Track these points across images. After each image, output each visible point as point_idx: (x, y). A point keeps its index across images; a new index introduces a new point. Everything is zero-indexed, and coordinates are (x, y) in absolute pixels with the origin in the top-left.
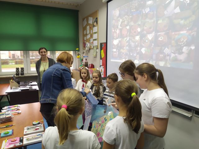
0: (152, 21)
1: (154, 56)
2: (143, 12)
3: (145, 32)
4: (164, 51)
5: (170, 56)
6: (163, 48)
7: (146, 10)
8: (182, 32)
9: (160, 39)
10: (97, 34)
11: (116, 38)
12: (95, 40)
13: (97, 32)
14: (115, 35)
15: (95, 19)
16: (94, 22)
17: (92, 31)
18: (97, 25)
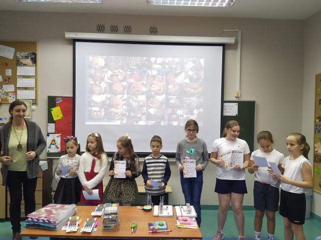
0: (162, 84)
1: (166, 117)
2: (148, 73)
3: (153, 93)
4: (177, 112)
5: (183, 116)
6: (176, 109)
7: (152, 72)
8: (192, 98)
9: (171, 101)
10: (34, 79)
11: (100, 94)
12: (26, 88)
13: (35, 77)
14: (96, 88)
15: (27, 53)
16: (21, 57)
17: (10, 70)
18: (34, 65)
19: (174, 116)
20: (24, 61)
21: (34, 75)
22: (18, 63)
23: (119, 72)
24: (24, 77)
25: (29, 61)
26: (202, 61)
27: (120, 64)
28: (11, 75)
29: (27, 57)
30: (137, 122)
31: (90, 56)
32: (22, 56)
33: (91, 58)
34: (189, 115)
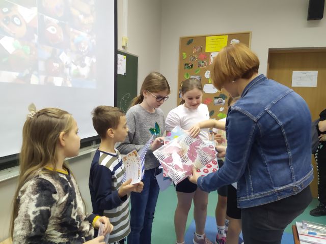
5: (70, 68)
6: (58, 51)
8: (82, 33)
19: (55, 64)
34: (79, 67)
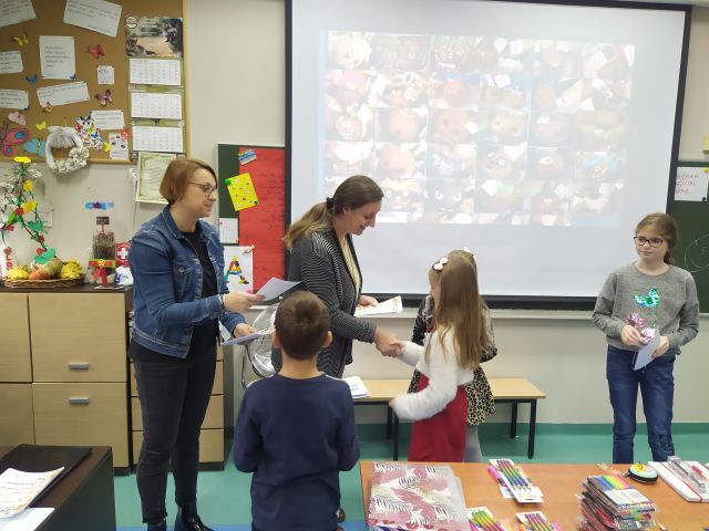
6: (553, 183)
8: (597, 153)
9: (543, 161)
10: (179, 96)
11: (356, 139)
12: (157, 121)
13: (182, 89)
14: (347, 124)
15: (156, 20)
16: (139, 33)
17: (110, 70)
18: (178, 55)
19: (546, 200)
20: (148, 43)
21: (178, 83)
22: (132, 49)
23: (408, 78)
24: (150, 88)
25: (161, 44)
26: (630, 51)
27: (411, 56)
28: (111, 82)
29: (156, 33)
30: (451, 217)
31: (330, 32)
32: (143, 30)
33: (333, 38)
34: (586, 199)
